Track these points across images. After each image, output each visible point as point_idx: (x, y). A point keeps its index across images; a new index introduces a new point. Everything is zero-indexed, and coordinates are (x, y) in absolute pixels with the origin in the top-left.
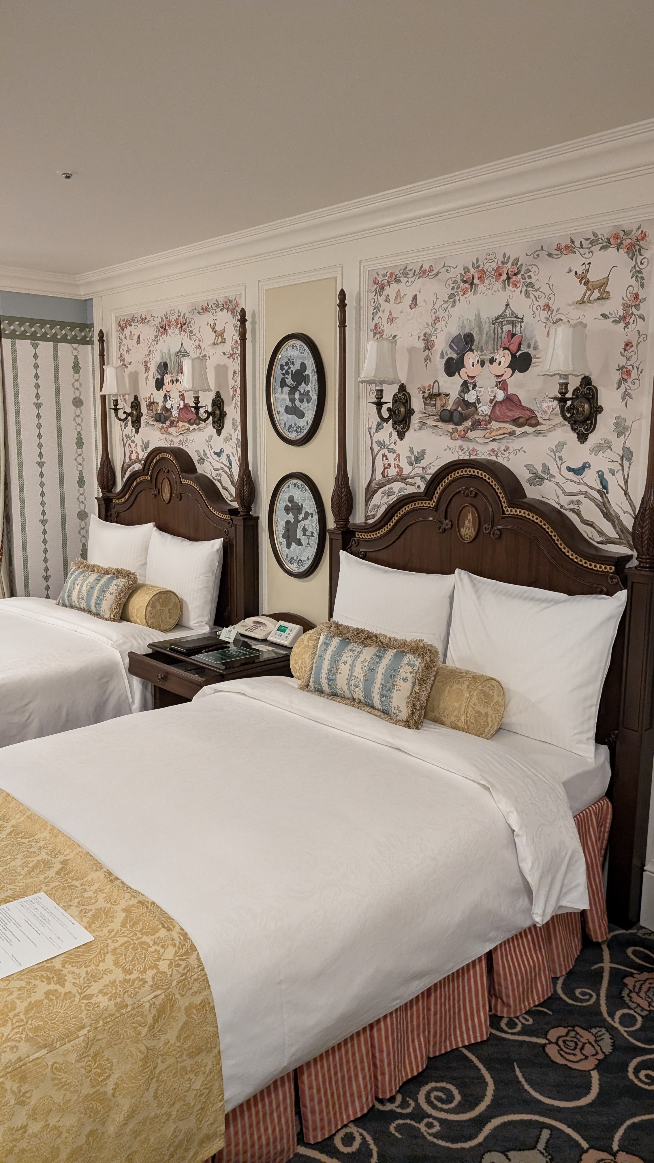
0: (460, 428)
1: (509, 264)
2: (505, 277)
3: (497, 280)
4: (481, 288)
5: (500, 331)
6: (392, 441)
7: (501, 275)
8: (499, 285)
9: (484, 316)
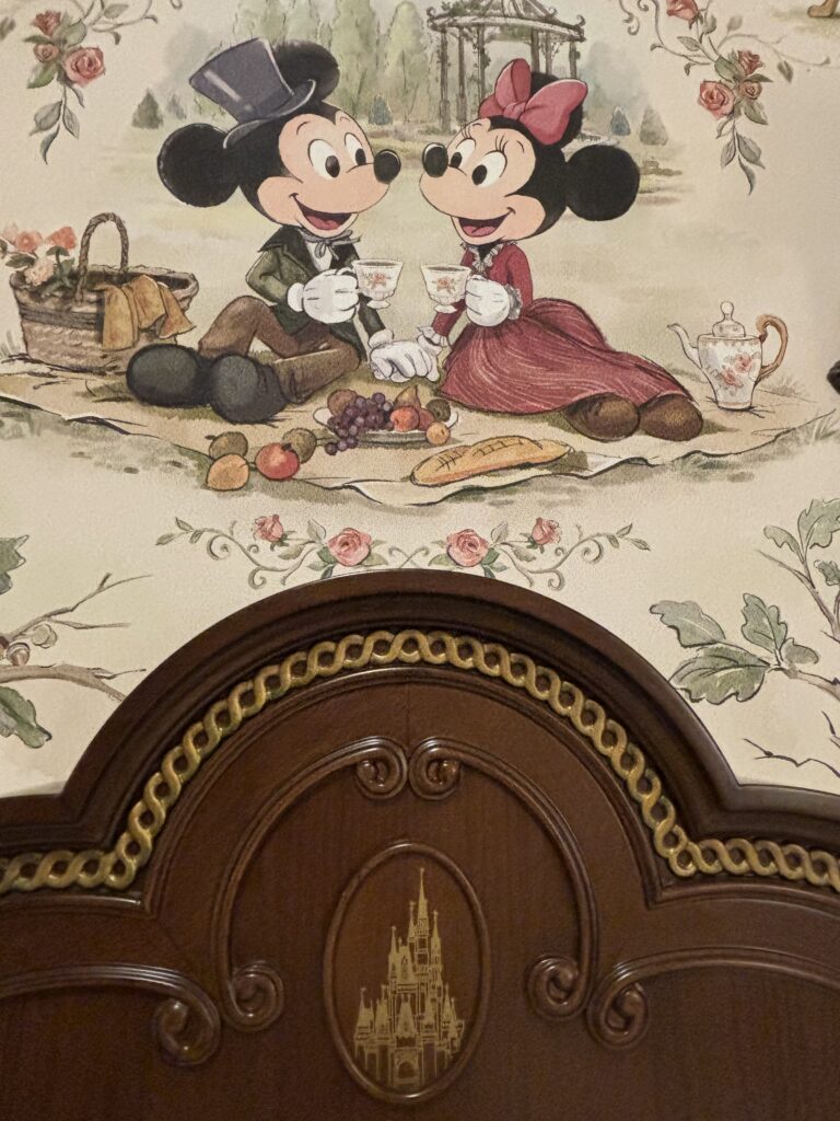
0: (258, 435)
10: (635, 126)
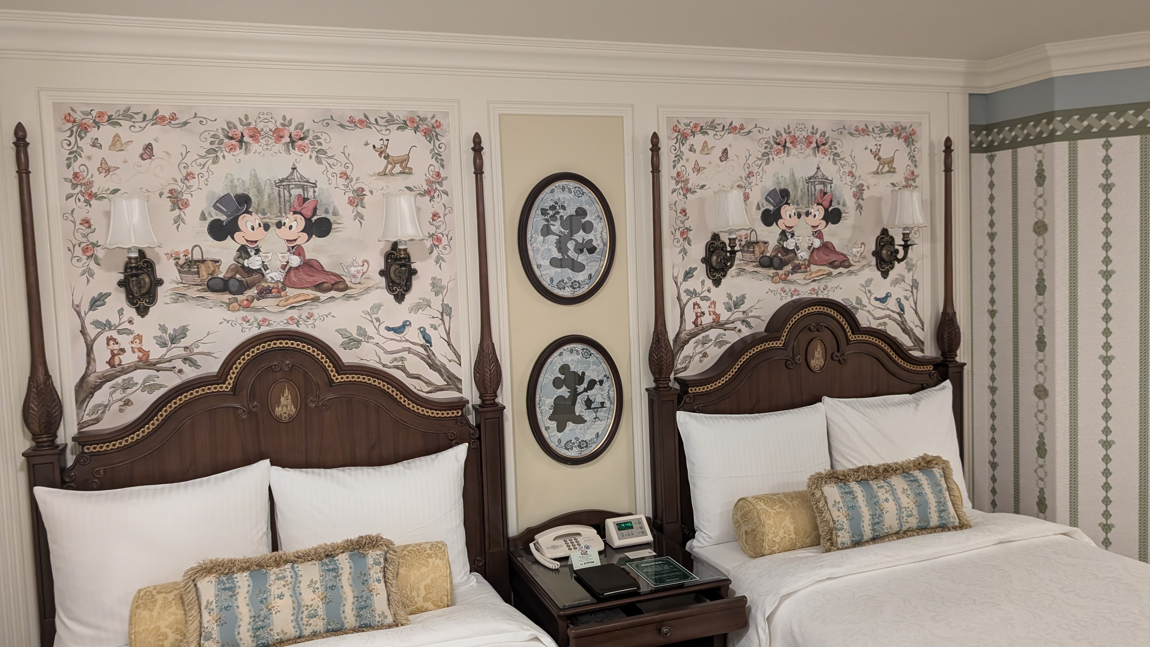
0: (780, 272)
1: (818, 136)
2: (814, 145)
3: (808, 146)
4: (793, 151)
5: (813, 190)
6: (705, 288)
7: (811, 143)
8: (809, 151)
9: (798, 176)
10: (841, 203)
